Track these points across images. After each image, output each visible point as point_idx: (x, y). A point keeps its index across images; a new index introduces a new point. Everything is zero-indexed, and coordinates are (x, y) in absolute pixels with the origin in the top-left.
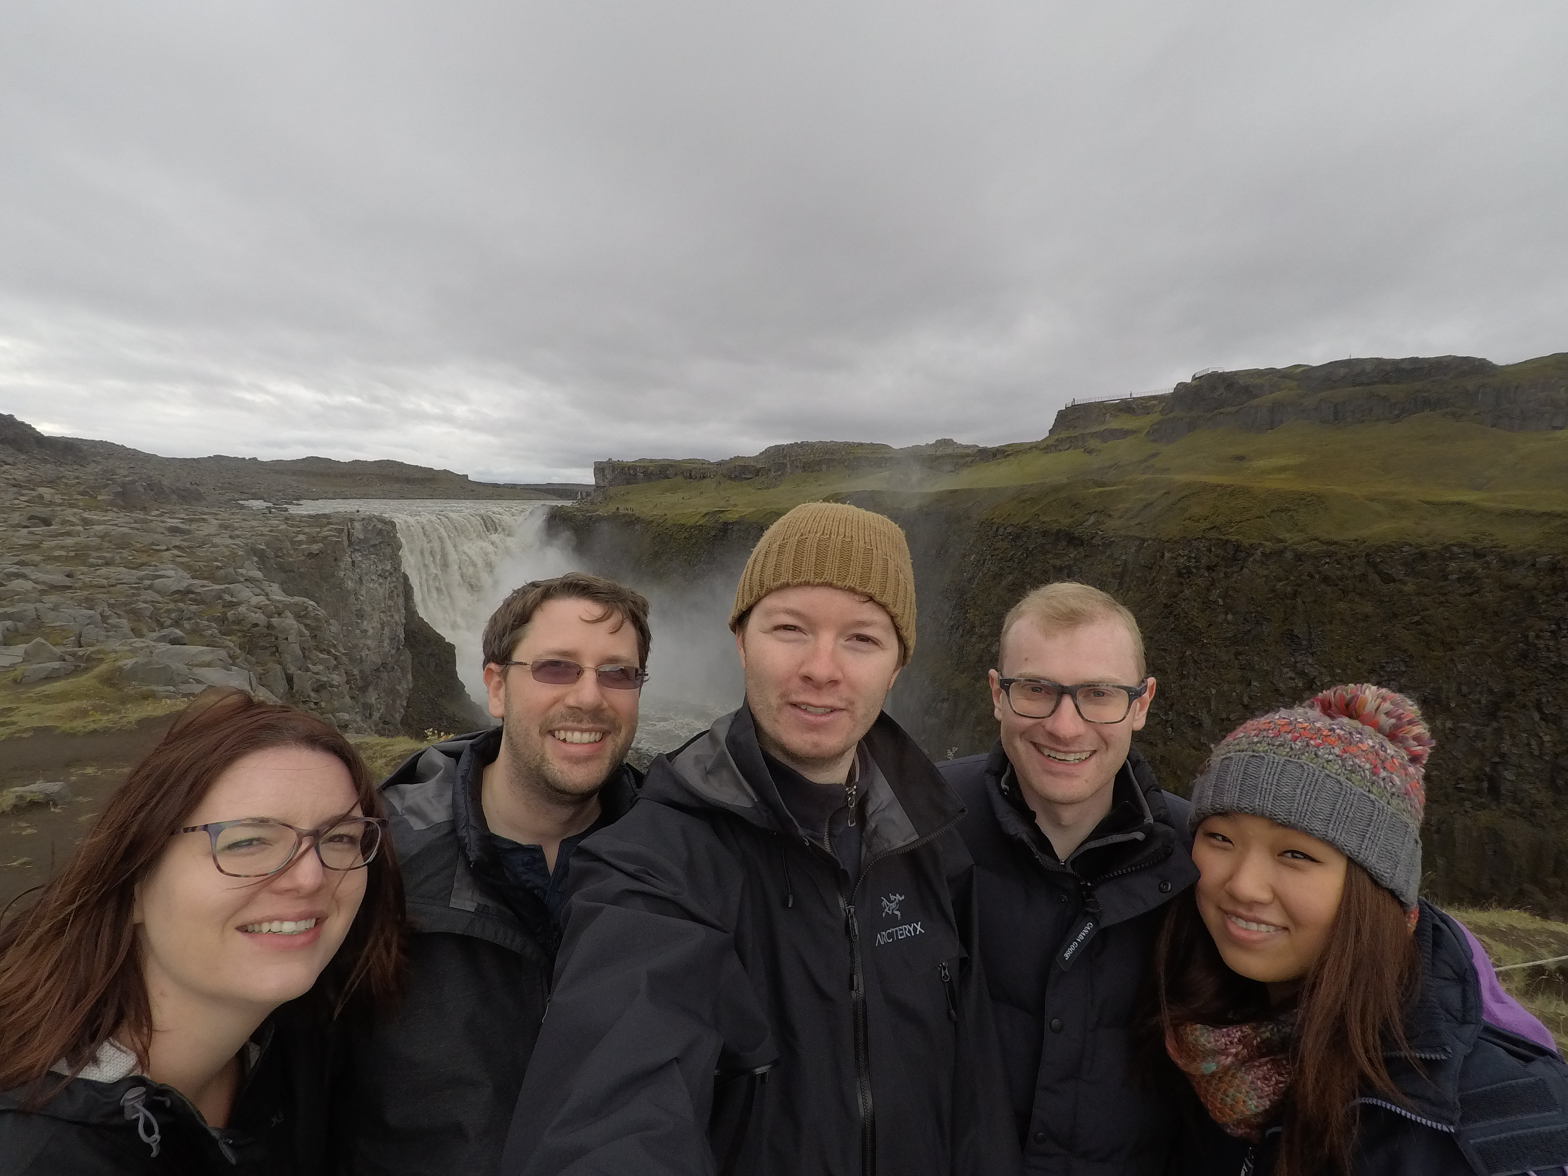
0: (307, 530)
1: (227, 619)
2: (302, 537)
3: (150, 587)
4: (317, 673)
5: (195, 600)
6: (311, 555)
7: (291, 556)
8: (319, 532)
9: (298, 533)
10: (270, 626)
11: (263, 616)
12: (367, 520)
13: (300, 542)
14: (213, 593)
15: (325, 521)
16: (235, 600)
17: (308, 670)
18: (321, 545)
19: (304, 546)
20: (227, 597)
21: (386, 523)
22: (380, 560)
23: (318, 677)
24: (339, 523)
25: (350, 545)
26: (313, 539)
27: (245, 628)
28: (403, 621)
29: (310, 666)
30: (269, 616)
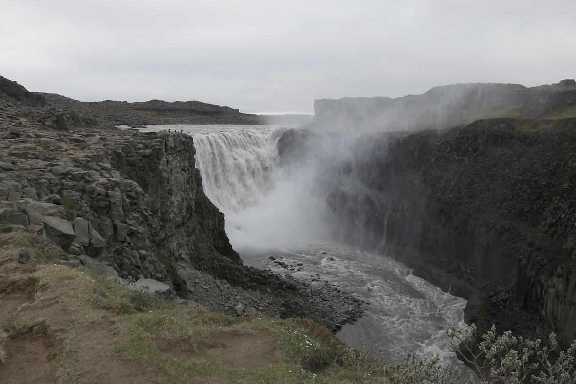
0: (144, 141)
1: (86, 191)
2: (141, 146)
3: (50, 171)
4: (131, 225)
5: (70, 179)
6: (145, 156)
7: (134, 156)
8: (150, 143)
9: (139, 143)
10: (107, 195)
11: (104, 190)
12: (177, 136)
13: (140, 149)
14: (80, 175)
15: (153, 136)
16: (91, 179)
17: (126, 222)
18: (151, 150)
19: (141, 151)
20: (87, 178)
21: (187, 138)
22: (183, 160)
23: (131, 227)
24: (161, 138)
25: (166, 151)
26: (146, 147)
27: (94, 196)
28: (195, 198)
29: (128, 221)
30: (107, 190)
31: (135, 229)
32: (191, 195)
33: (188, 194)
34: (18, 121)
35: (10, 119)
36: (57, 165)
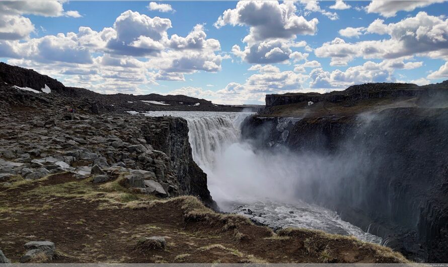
0: (155, 123)
1: (138, 159)
2: (153, 126)
3: (111, 145)
4: (170, 184)
5: (125, 150)
6: (156, 134)
7: (149, 133)
8: (159, 124)
9: (152, 124)
10: (154, 163)
11: (151, 159)
12: (177, 119)
13: (153, 128)
14: (133, 148)
15: (162, 119)
16: (140, 151)
17: (166, 182)
18: (160, 129)
19: (154, 130)
20: (138, 150)
21: (183, 121)
22: (182, 137)
23: (170, 185)
24: (167, 121)
25: (171, 129)
26: (157, 127)
27: (144, 163)
28: (189, 163)
29: (168, 181)
30: (153, 159)
31: (173, 187)
32: (186, 161)
33: (184, 160)
34: (64, 108)
35: (59, 106)
36: (115, 141)
